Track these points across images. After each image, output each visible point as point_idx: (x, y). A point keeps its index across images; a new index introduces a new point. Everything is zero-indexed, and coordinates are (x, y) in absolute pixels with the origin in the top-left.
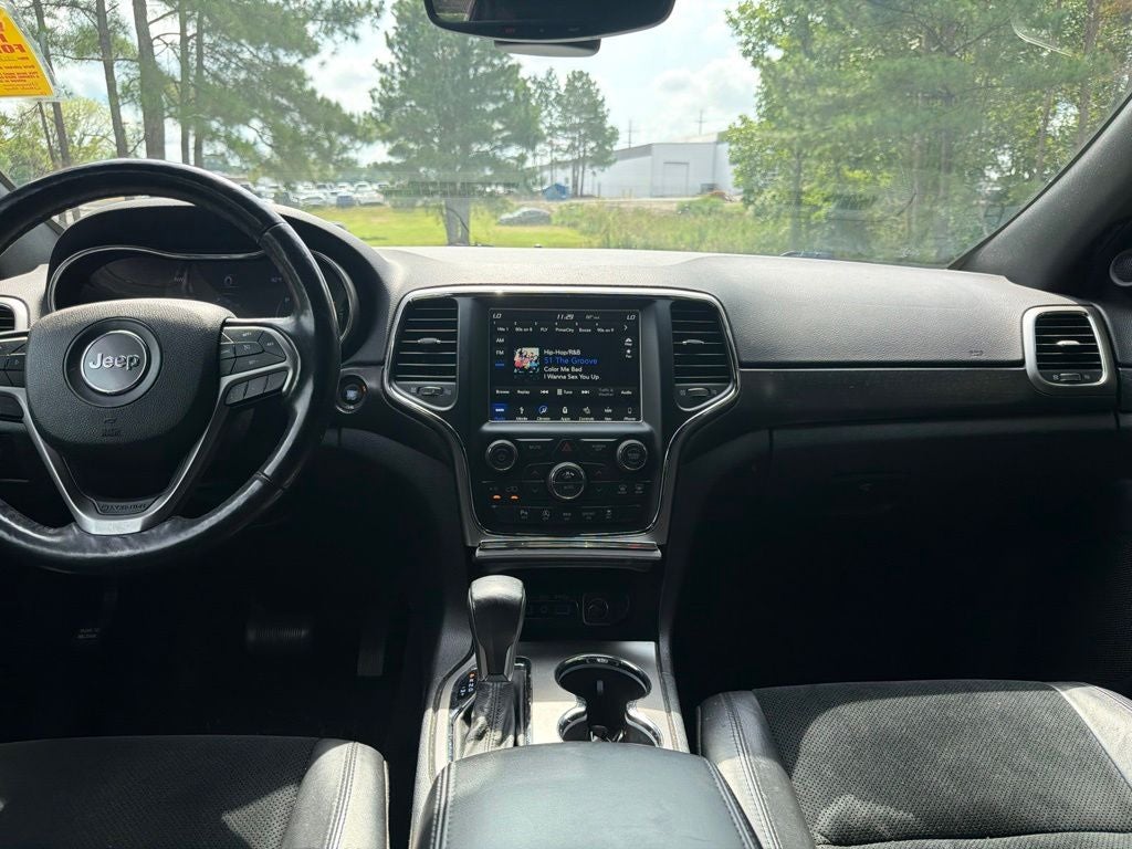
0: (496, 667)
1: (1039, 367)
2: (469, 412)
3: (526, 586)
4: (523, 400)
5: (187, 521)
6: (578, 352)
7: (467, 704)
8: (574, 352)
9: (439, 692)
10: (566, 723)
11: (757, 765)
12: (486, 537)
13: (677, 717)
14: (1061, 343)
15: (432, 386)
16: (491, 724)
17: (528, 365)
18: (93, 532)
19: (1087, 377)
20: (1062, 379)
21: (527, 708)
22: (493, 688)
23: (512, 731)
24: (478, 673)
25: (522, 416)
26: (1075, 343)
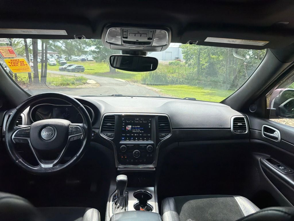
0: (122, 194)
1: (234, 129)
2: (117, 139)
3: (128, 177)
4: (128, 136)
5: (62, 165)
6: (139, 126)
7: (116, 201)
8: (139, 127)
9: (110, 198)
10: (135, 205)
11: (172, 213)
12: (120, 166)
13: (157, 204)
14: (239, 124)
15: (109, 134)
16: (120, 205)
17: (129, 129)
18: (43, 167)
19: (243, 131)
20: (238, 132)
21: (127, 202)
22: (121, 198)
23: (124, 206)
24: (118, 194)
25: (128, 140)
26: (241, 124)
